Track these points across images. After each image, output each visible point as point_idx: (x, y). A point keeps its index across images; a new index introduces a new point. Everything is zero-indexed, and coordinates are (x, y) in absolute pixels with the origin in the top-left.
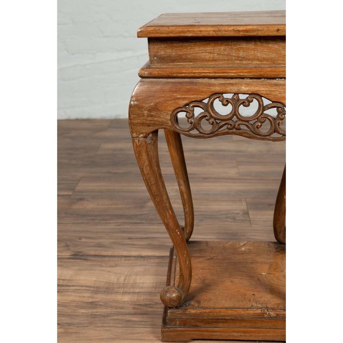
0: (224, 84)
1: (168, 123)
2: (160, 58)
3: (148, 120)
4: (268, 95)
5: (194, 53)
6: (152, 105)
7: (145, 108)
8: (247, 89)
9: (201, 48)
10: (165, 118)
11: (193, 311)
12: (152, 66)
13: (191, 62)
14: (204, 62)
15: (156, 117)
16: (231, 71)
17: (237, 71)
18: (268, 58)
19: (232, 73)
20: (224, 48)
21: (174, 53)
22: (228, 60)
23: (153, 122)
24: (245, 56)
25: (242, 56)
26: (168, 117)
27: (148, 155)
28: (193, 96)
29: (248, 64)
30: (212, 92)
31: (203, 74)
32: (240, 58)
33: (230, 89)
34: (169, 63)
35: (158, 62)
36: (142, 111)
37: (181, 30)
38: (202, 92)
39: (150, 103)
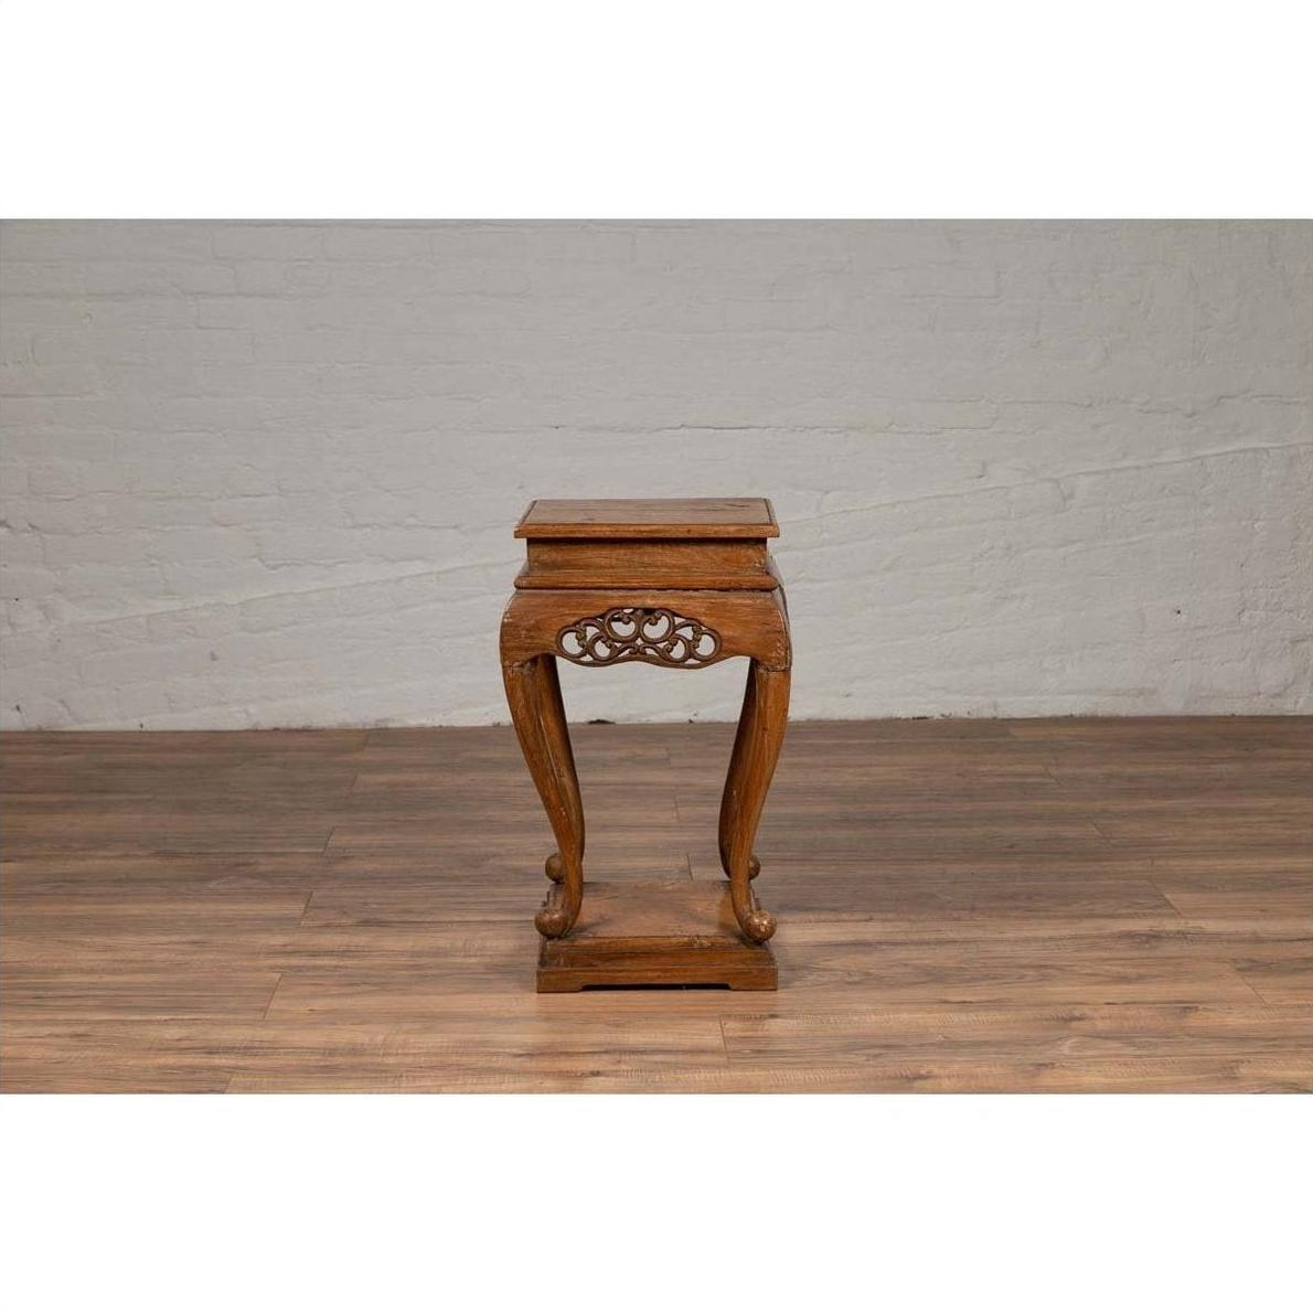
0: (625, 596)
1: (552, 647)
2: (542, 564)
3: (526, 643)
5: (586, 558)
6: (531, 624)
7: (523, 627)
9: (595, 553)
10: (548, 640)
11: (586, 942)
12: (531, 573)
13: (582, 569)
14: (598, 570)
15: (536, 639)
16: (633, 581)
17: (640, 581)
18: (679, 564)
20: (625, 553)
21: (560, 558)
22: (630, 566)
24: (650, 562)
25: (647, 562)
26: (553, 639)
27: (524, 691)
28: (585, 612)
29: (654, 572)
32: (645, 565)
33: (632, 603)
34: (554, 570)
35: (539, 569)
36: (519, 631)
37: (570, 529)
38: (597, 606)
39: (529, 621)
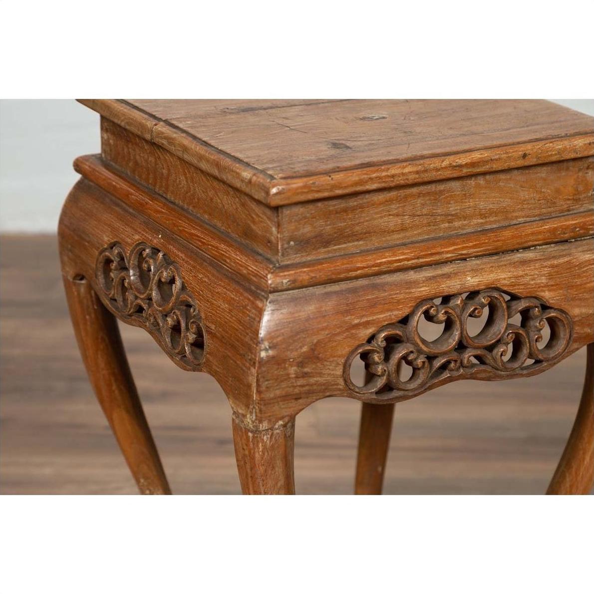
0: (434, 277)
1: (337, 384)
2: (301, 242)
3: (297, 386)
4: (514, 286)
5: (367, 221)
6: (304, 352)
7: (291, 360)
8: (477, 280)
10: (333, 374)
12: (283, 261)
13: (361, 239)
14: (384, 237)
15: (313, 377)
16: (446, 249)
17: (456, 247)
18: (497, 209)
19: (447, 252)
20: (422, 202)
21: (328, 227)
23: (307, 388)
24: (458, 211)
25: (453, 213)
26: (339, 371)
28: (382, 316)
29: (463, 227)
30: (416, 298)
31: (396, 265)
32: (450, 217)
33: (447, 287)
34: (319, 248)
35: (297, 252)
36: (285, 369)
37: (357, 178)
39: (301, 347)
